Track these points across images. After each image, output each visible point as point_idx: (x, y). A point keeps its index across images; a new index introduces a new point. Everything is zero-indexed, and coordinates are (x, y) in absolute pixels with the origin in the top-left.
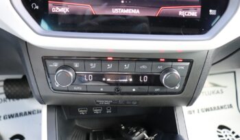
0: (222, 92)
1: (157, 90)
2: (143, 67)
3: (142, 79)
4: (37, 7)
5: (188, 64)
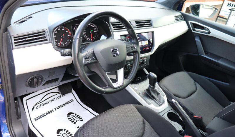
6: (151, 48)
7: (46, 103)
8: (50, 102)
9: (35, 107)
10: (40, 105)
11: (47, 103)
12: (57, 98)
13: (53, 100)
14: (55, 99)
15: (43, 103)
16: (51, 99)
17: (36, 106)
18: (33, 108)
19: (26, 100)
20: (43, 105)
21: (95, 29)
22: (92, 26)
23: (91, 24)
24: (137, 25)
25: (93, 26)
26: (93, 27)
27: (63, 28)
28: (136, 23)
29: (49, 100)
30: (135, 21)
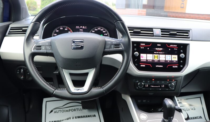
0: (195, 109)
1: (167, 89)
2: (163, 82)
3: (162, 86)
4: (137, 65)
5: (176, 81)
6: (181, 66)
7: (66, 111)
8: (71, 111)
9: (54, 111)
10: (60, 110)
11: (68, 110)
12: (80, 109)
13: (75, 110)
14: (78, 109)
15: (64, 109)
16: (73, 108)
17: (56, 110)
18: (52, 111)
19: (46, 102)
20: (63, 111)
21: (106, 34)
22: (102, 31)
23: (101, 29)
24: (162, 34)
25: (104, 30)
26: (104, 32)
27: (66, 28)
28: (162, 32)
29: (71, 108)
30: (161, 29)
